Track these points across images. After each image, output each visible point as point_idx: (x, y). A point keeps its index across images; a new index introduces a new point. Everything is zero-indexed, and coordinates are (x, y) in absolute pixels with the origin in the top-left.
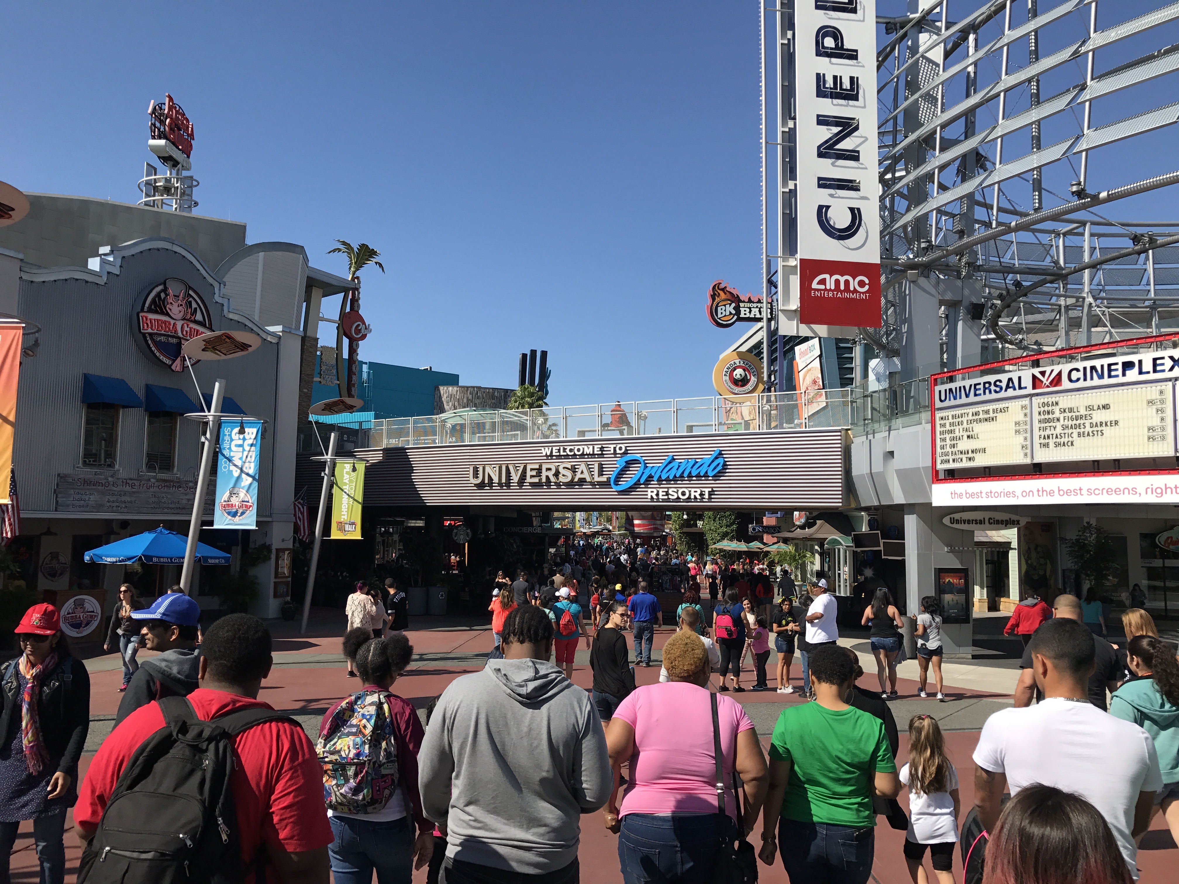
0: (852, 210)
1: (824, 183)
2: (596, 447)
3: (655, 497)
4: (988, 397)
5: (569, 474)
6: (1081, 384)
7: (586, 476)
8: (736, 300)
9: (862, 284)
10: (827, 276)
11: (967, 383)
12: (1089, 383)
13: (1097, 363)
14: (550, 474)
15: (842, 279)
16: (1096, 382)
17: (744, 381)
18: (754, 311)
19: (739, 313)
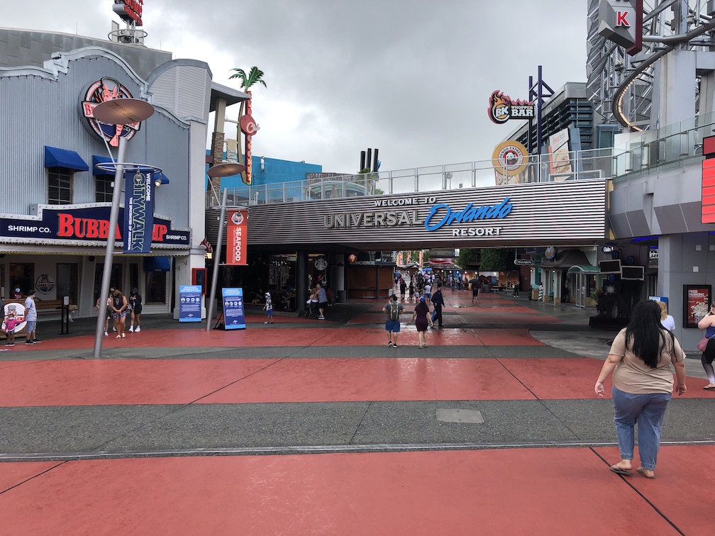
2: (414, 199)
3: (458, 234)
5: (394, 220)
7: (407, 220)
8: (508, 103)
14: (381, 220)
17: (514, 161)
18: (522, 112)
19: (510, 113)
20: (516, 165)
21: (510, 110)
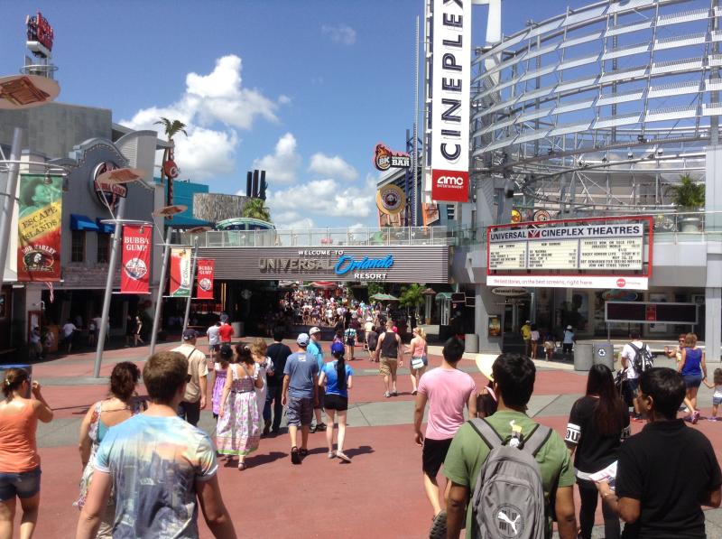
0: (457, 146)
1: (445, 132)
2: (327, 251)
3: (358, 278)
4: (511, 239)
5: (313, 265)
6: (547, 237)
7: (322, 266)
8: (389, 154)
9: (460, 181)
10: (444, 177)
11: (503, 232)
12: (549, 237)
13: (553, 229)
14: (303, 265)
15: (451, 179)
16: (552, 237)
17: (394, 202)
18: (401, 162)
19: (391, 162)
20: (396, 205)
21: (390, 160)
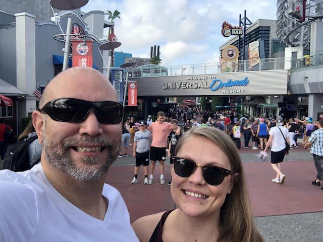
2: (205, 77)
3: (225, 92)
5: (196, 85)
8: (231, 27)
14: (190, 86)
17: (232, 55)
18: (237, 32)
19: (231, 32)
20: (233, 57)
21: (231, 31)
